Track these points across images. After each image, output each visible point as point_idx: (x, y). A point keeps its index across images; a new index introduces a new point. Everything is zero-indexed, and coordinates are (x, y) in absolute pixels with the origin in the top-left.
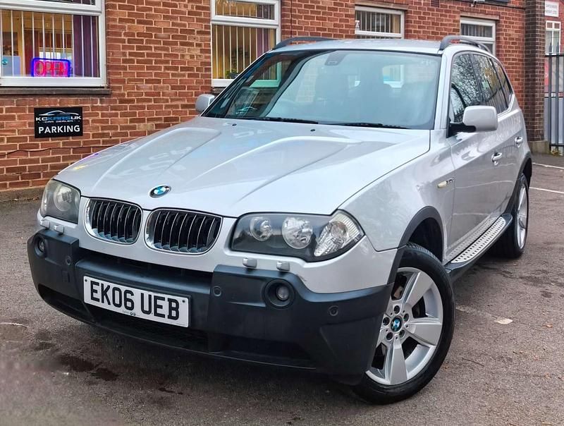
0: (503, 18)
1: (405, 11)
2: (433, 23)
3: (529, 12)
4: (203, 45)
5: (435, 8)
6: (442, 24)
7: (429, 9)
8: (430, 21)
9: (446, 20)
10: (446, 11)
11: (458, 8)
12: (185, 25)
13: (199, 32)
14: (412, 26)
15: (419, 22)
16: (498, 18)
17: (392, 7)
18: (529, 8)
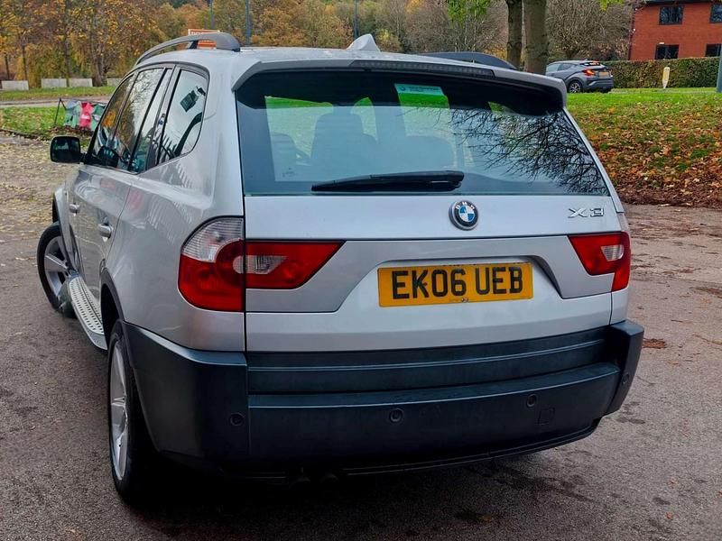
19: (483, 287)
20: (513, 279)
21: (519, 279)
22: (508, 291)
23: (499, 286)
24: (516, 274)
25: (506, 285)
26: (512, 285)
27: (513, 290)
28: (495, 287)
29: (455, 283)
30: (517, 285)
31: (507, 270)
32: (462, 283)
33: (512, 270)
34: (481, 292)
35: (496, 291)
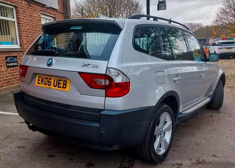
0: (56, 16)
1: (15, 7)
2: (30, 15)
3: (65, 15)
5: (30, 7)
6: (34, 16)
7: (27, 7)
8: (28, 14)
9: (35, 14)
10: (35, 10)
11: (39, 9)
14: (20, 15)
15: (23, 14)
16: (55, 16)
17: (9, 3)
18: (65, 13)
19: (55, 85)
20: (64, 84)
21: (66, 84)
22: (62, 87)
23: (60, 85)
24: (65, 82)
25: (61, 85)
26: (63, 86)
27: (63, 88)
28: (58, 85)
29: (49, 82)
30: (65, 86)
31: (63, 81)
32: (50, 82)
33: (64, 81)
34: (54, 86)
35: (58, 87)
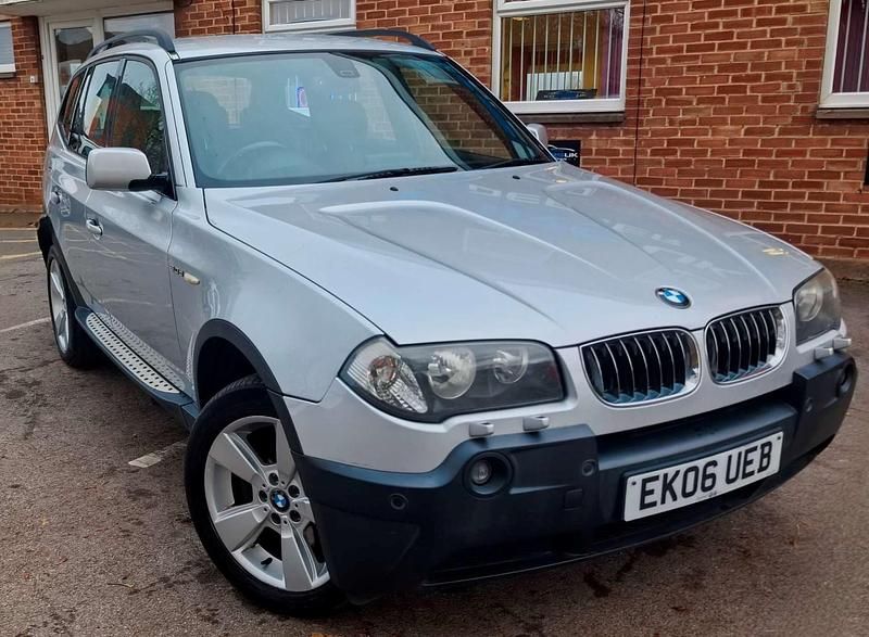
4: (475, 52)
12: (448, 27)
13: (469, 34)
